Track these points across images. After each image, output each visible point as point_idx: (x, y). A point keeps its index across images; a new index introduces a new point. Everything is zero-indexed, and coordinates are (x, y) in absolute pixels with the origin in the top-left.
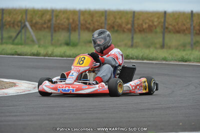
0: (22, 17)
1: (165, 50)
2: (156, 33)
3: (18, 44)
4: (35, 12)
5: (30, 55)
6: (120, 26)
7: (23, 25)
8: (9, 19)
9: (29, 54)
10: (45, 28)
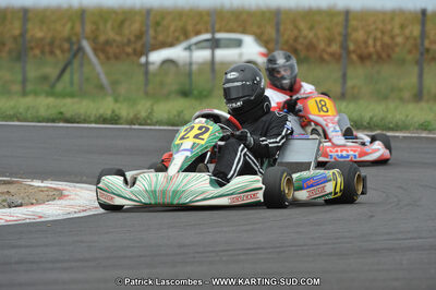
0: (72, 28)
1: (423, 105)
2: (403, 62)
3: (63, 95)
4: (103, 15)
5: (96, 123)
6: (311, 47)
7: (75, 47)
8: (39, 34)
9: (92, 119)
10: (128, 55)
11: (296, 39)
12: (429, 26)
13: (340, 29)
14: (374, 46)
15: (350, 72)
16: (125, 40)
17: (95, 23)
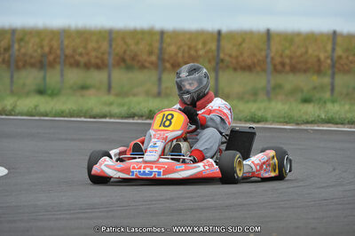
11: (125, 52)
12: (223, 43)
15: (165, 77)
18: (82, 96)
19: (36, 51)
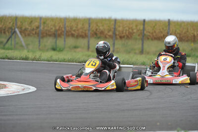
0: (13, 24)
1: (144, 56)
2: (136, 39)
3: (8, 49)
4: (24, 19)
5: (20, 60)
6: (102, 32)
7: (13, 31)
9: (19, 58)
10: (33, 34)
11: (97, 30)
12: (146, 26)
13: (113, 26)
14: (126, 33)
15: (116, 42)
16: (32, 28)
17: (21, 22)
18: (75, 52)
19: (52, 29)
